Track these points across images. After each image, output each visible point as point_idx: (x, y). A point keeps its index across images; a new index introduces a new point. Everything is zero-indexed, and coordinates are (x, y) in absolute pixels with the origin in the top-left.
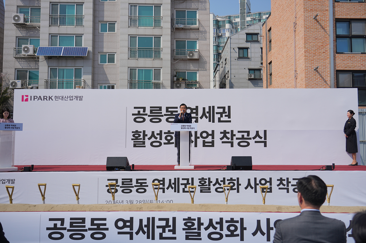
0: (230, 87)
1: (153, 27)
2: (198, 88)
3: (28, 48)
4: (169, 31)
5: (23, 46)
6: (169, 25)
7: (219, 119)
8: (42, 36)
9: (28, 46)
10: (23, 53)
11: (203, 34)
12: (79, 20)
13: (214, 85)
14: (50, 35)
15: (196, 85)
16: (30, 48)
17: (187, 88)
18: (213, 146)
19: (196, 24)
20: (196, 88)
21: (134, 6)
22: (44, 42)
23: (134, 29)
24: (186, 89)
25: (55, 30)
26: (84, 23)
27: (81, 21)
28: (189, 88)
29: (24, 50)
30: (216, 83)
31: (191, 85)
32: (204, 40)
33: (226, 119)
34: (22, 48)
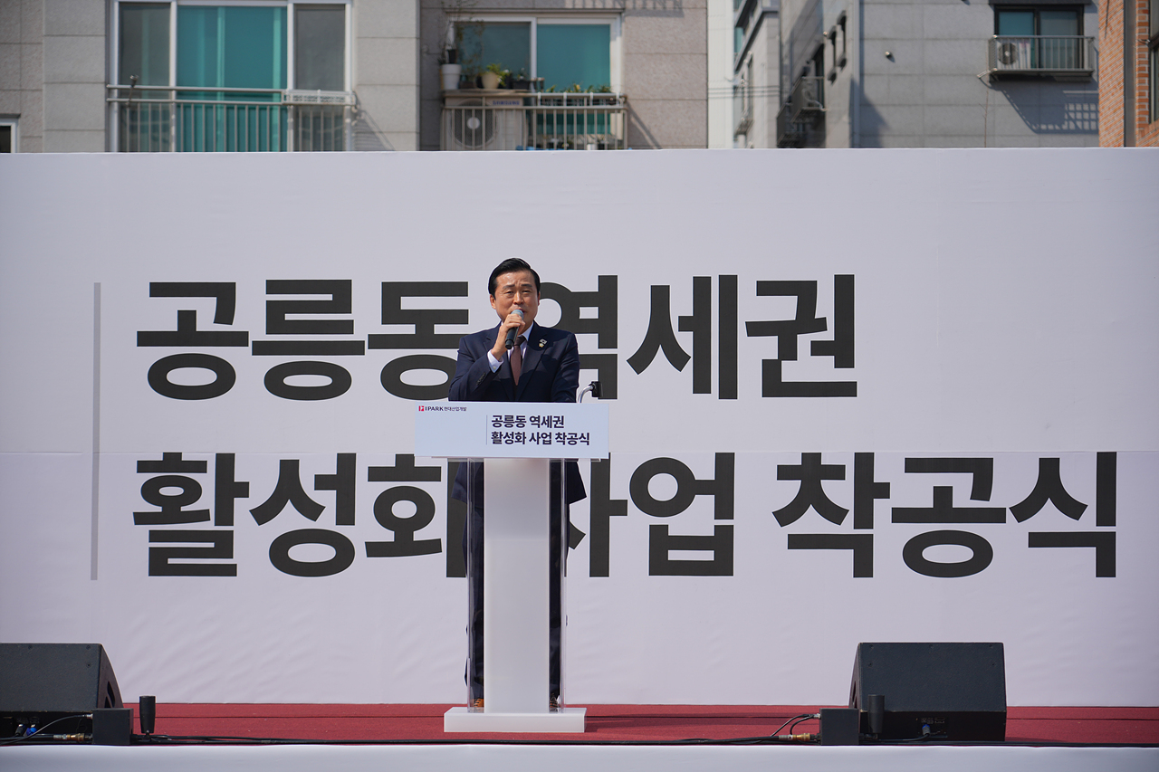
0: (852, 134)
2: (621, 145)
7: (771, 371)
13: (743, 119)
15: (603, 121)
17: (539, 147)
18: (723, 565)
20: (601, 147)
24: (533, 152)
28: (555, 141)
30: (751, 109)
31: (570, 122)
33: (824, 369)
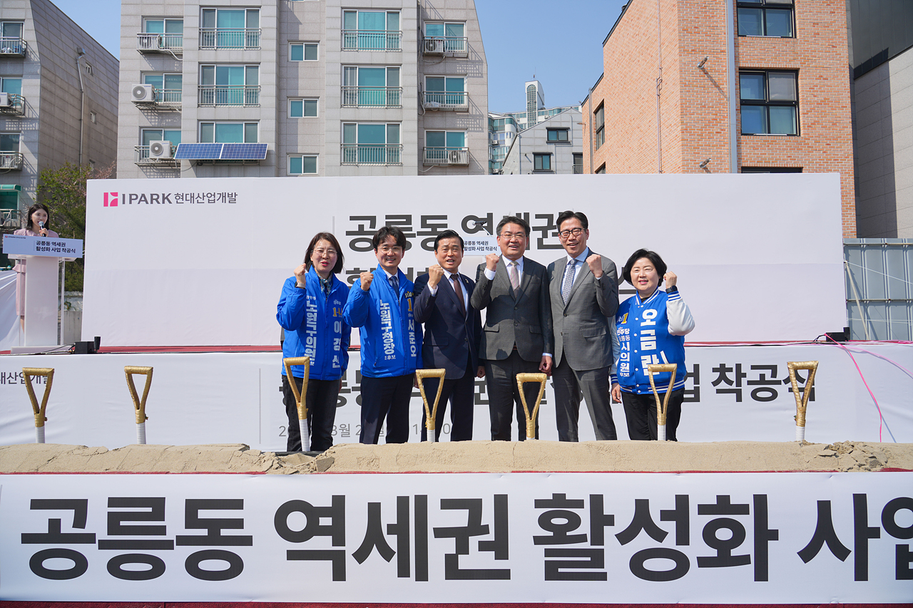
1: (386, 107)
3: (160, 147)
4: (414, 114)
5: (152, 143)
6: (414, 103)
8: (184, 124)
9: (162, 142)
10: (152, 155)
11: (478, 121)
12: (252, 96)
14: (200, 122)
16: (163, 145)
19: (462, 102)
21: (352, 68)
22: (189, 136)
23: (351, 109)
25: (208, 113)
26: (260, 100)
27: (256, 97)
29: (153, 150)
32: (479, 131)
34: (150, 146)
